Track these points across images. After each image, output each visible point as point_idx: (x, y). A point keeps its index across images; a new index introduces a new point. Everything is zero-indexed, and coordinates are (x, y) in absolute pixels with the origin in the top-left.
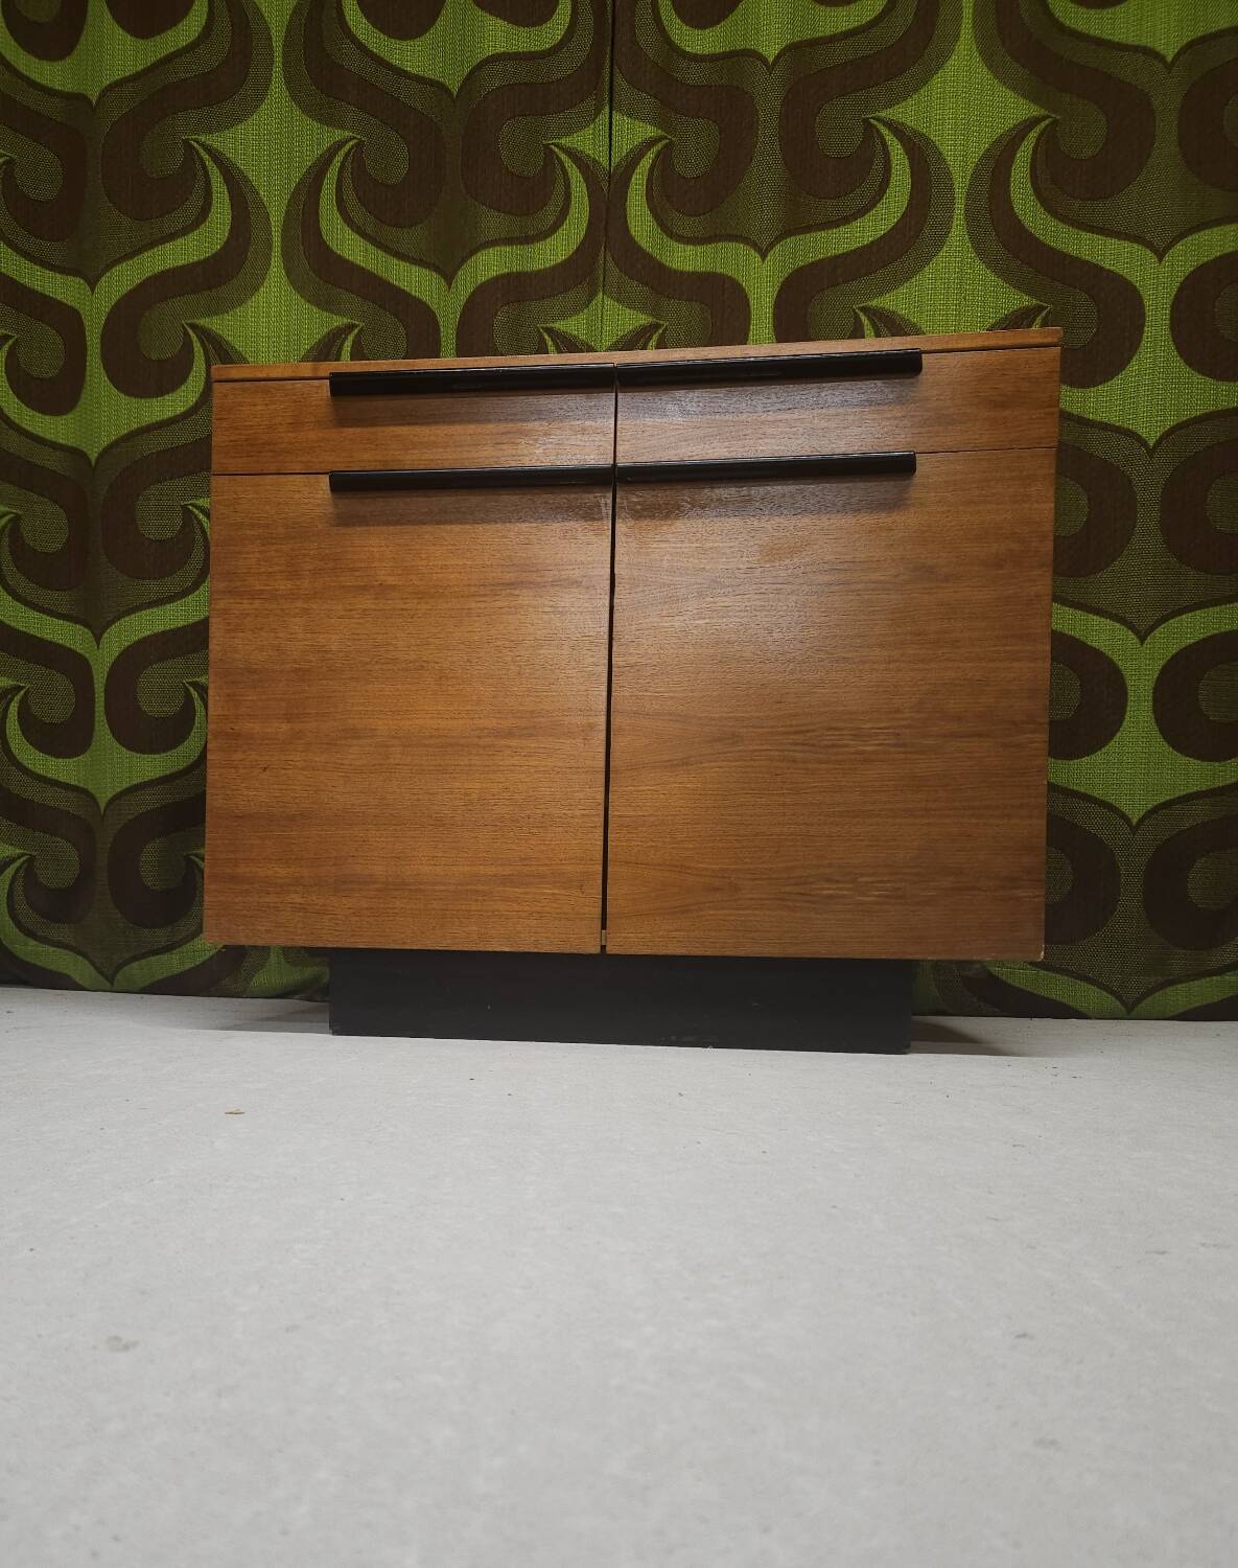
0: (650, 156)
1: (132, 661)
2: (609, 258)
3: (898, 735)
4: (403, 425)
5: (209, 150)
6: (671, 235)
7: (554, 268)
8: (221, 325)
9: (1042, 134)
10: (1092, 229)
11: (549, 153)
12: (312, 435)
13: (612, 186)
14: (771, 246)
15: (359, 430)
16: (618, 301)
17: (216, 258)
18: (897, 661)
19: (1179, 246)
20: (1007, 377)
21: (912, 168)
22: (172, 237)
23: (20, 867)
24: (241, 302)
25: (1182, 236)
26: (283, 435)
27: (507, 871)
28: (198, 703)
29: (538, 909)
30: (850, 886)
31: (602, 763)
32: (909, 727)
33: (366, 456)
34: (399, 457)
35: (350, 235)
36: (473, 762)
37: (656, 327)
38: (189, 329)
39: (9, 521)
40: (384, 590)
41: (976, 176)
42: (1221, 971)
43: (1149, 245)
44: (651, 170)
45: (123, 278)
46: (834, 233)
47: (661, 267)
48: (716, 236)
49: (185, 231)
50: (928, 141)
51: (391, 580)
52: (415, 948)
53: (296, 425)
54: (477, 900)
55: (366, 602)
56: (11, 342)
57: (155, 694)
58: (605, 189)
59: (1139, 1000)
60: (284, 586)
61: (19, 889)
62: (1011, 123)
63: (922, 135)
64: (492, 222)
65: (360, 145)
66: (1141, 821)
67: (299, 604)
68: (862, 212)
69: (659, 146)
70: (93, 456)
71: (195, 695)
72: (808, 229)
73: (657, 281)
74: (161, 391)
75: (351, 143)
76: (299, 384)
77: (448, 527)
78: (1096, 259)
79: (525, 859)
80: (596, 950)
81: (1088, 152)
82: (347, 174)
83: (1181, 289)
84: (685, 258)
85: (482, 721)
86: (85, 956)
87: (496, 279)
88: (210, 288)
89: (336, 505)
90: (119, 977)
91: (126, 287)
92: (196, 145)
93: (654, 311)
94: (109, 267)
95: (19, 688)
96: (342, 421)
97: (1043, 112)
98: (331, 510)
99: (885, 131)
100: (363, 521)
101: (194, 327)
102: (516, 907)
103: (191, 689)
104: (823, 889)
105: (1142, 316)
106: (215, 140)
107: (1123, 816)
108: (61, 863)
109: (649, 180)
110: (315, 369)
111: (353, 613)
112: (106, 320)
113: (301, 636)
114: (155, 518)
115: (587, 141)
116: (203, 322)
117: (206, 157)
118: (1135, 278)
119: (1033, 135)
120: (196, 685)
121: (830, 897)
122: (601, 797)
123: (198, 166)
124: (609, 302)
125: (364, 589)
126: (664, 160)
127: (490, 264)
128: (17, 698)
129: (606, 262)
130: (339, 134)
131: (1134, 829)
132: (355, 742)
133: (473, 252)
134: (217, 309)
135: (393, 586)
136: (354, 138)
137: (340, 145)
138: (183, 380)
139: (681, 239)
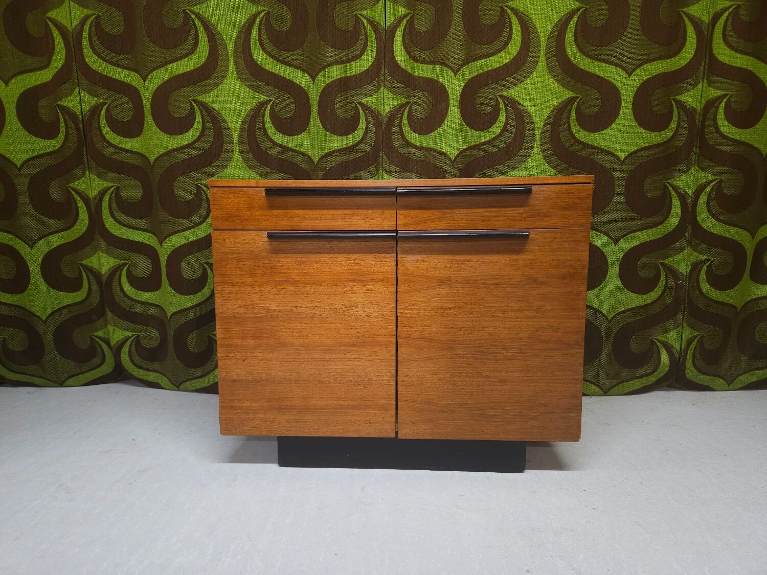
0: (404, 22)
1: (178, 255)
2: (386, 72)
3: (521, 349)
4: (300, 209)
5: (195, 14)
6: (414, 59)
7: (361, 74)
8: (208, 98)
9: (580, 15)
10: (600, 60)
11: (357, 18)
12: (258, 213)
13: (387, 36)
14: (459, 69)
15: (280, 211)
16: (391, 91)
17: (203, 67)
18: (521, 317)
19: (637, 71)
20: (569, 196)
21: (522, 31)
22: (181, 58)
23: (133, 340)
24: (216, 87)
25: (640, 66)
26: (244, 212)
27: (354, 403)
28: (209, 271)
29: (368, 419)
30: (501, 411)
31: (394, 358)
32: (525, 345)
33: (284, 223)
34: (299, 224)
35: (266, 57)
36: (337, 357)
37: (408, 103)
38: (192, 102)
39: (114, 189)
40: (294, 283)
41: (550, 37)
42: (642, 377)
43: (624, 69)
44: (405, 29)
45: (159, 77)
46: (487, 60)
47: (410, 75)
48: (434, 61)
49: (188, 55)
50: (530, 19)
51: (298, 278)
52: (315, 436)
53: (250, 208)
54: (341, 416)
55: (287, 287)
56: (107, 105)
57: (189, 268)
58: (383, 36)
59: (609, 390)
60: (249, 280)
61: (133, 349)
62: (566, 11)
63: (527, 16)
64: (332, 54)
65: (268, 13)
66: (612, 318)
67: (256, 289)
68: (500, 51)
69: (408, 18)
70: (152, 160)
71: (207, 267)
72: (476, 59)
73: (408, 81)
74: (181, 132)
75: (264, 13)
76: (250, 189)
77: (323, 255)
78: (601, 74)
79: (362, 398)
80: (393, 436)
81: (599, 24)
82: (263, 28)
83: (637, 91)
84: (421, 70)
85: (341, 340)
86: (165, 376)
87: (335, 81)
88: (201, 82)
89: (271, 245)
90: (181, 386)
91: (160, 82)
92: (189, 12)
93: (407, 96)
94: (152, 71)
95: (126, 264)
96: (272, 207)
97: (581, 5)
98: (268, 247)
99: (510, 12)
100: (284, 252)
101: (195, 101)
102: (359, 418)
103: (206, 265)
104: (491, 412)
105: (620, 102)
106: (198, 9)
107: (605, 316)
108: (151, 338)
109: (404, 34)
110: (257, 183)
111: (281, 292)
112: (152, 97)
113: (257, 302)
114: (184, 190)
115: (374, 13)
116: (199, 98)
117: (194, 17)
118: (617, 84)
119: (576, 17)
120: (207, 263)
121: (493, 416)
122: (394, 372)
123: (191, 22)
124: (386, 92)
125: (286, 282)
126: (411, 24)
127: (332, 74)
128: (125, 268)
129: (384, 71)
130: (259, 8)
131: (610, 322)
132: (284, 348)
133: (324, 68)
134: (205, 91)
135: (298, 281)
136: (265, 10)
137: (259, 13)
138: (191, 126)
139: (419, 61)
